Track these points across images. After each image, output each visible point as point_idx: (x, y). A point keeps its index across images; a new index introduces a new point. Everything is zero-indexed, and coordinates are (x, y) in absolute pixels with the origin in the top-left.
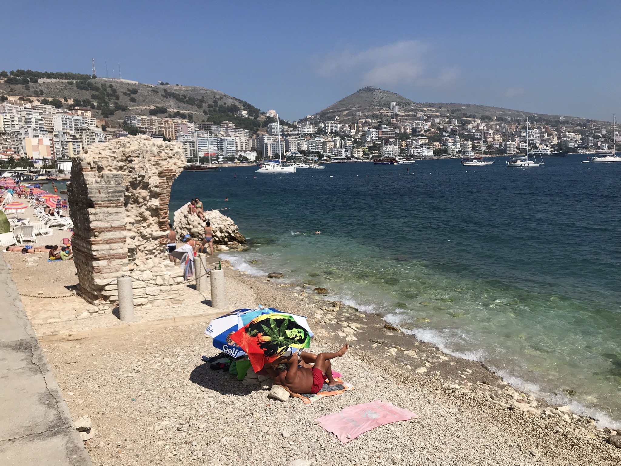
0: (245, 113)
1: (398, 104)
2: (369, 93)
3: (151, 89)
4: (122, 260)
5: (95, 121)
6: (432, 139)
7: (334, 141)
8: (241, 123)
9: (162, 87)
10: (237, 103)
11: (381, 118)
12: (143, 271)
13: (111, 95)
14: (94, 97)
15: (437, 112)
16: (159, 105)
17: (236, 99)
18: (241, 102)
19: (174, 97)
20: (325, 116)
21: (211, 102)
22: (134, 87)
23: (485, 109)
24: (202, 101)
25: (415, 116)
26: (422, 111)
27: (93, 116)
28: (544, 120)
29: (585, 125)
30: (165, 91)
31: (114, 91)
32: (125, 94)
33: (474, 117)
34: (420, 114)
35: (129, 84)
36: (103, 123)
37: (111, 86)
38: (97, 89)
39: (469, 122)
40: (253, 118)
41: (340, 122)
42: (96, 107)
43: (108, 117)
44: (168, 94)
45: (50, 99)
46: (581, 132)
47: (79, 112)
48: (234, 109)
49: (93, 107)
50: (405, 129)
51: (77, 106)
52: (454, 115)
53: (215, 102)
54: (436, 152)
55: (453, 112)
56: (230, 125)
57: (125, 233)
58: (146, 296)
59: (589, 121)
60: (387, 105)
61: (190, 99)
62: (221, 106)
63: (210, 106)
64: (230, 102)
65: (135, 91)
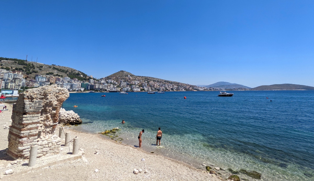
0: (82, 76)
1: (131, 76)
2: (122, 72)
3: (48, 66)
4: (34, 137)
5: (23, 76)
6: (140, 86)
7: (111, 86)
8: (80, 79)
9: (53, 66)
10: (80, 73)
11: (125, 79)
12: (44, 141)
13: (32, 67)
14: (24, 68)
15: (141, 78)
16: (50, 72)
17: (79, 71)
18: (81, 72)
19: (57, 70)
20: (108, 78)
21: (70, 72)
22: (41, 65)
23: (154, 78)
24: (67, 71)
25: (135, 79)
26: (137, 78)
27: (22, 74)
28: (169, 82)
29: (178, 84)
30: (54, 67)
31: (33, 66)
32: (38, 67)
33: (151, 80)
34: (137, 79)
35: (40, 64)
36: (26, 76)
37: (32, 64)
38: (26, 65)
39: (150, 82)
40: (84, 77)
41: (113, 80)
42: (24, 71)
43: (28, 75)
44: (54, 68)
45: (5, 67)
46: (177, 86)
47: (17, 72)
48: (78, 74)
49: (23, 71)
50: (132, 83)
51: (16, 70)
52: (146, 79)
53: (72, 72)
54: (141, 90)
55: (145, 79)
56: (76, 79)
57: (38, 125)
58: (43, 152)
59: (179, 83)
60: (127, 76)
61: (62, 70)
62: (74, 73)
63: (70, 73)
64: (77, 72)
65: (42, 67)
